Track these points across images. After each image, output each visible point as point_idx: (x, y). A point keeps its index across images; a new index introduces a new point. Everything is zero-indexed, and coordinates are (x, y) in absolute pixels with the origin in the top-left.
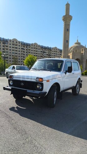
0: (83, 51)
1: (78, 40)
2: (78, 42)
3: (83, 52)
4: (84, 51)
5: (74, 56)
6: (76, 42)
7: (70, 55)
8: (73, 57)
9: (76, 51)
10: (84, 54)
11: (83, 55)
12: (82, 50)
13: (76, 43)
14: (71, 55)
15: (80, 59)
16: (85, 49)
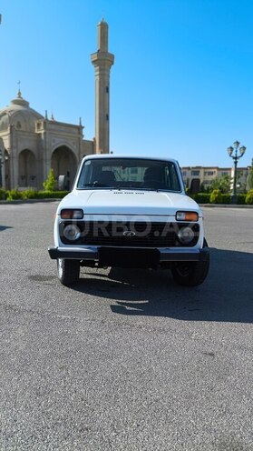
0: (42, 128)
1: (19, 93)
2: (20, 97)
3: (42, 132)
4: (45, 128)
5: (17, 140)
6: (16, 98)
7: (4, 138)
8: (14, 145)
9: (19, 126)
10: (45, 138)
11: (41, 140)
12: (39, 125)
13: (15, 102)
14: (7, 137)
15: (35, 152)
16: (45, 123)
